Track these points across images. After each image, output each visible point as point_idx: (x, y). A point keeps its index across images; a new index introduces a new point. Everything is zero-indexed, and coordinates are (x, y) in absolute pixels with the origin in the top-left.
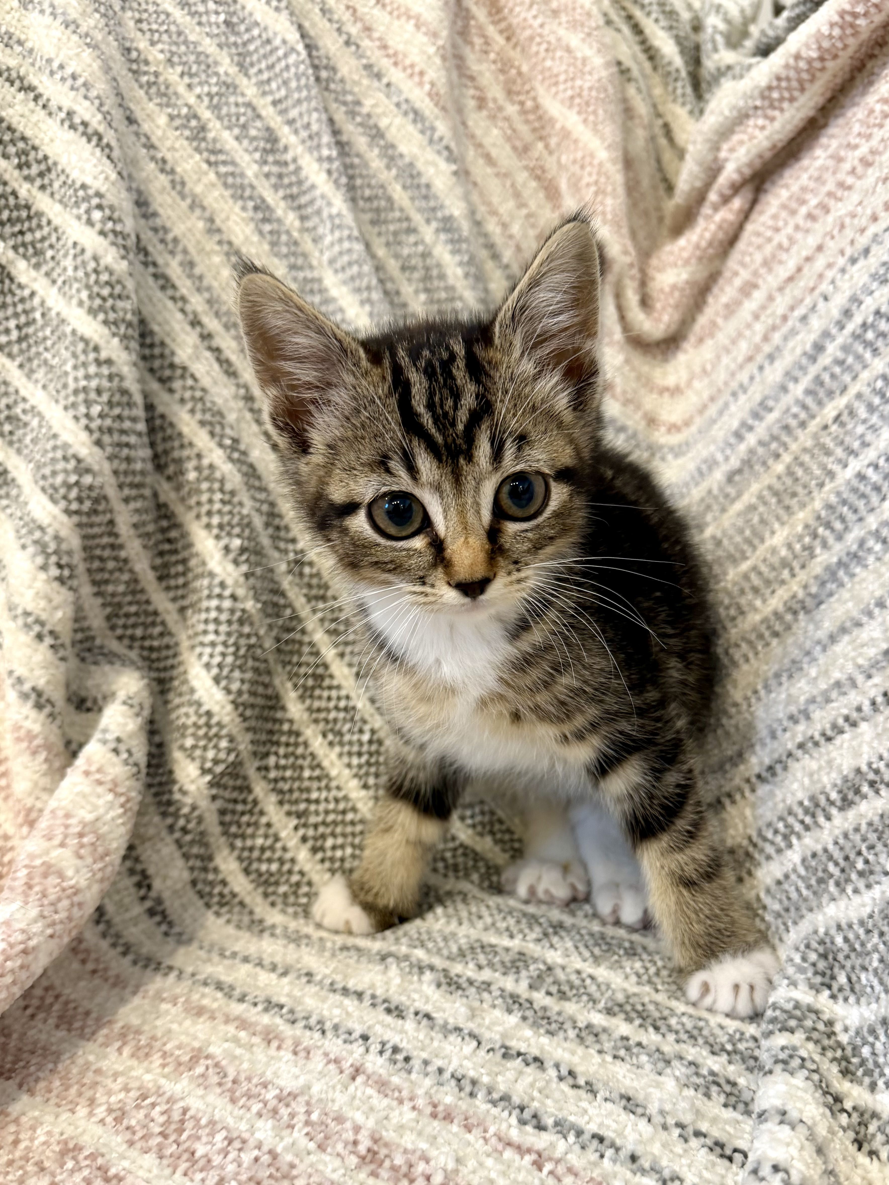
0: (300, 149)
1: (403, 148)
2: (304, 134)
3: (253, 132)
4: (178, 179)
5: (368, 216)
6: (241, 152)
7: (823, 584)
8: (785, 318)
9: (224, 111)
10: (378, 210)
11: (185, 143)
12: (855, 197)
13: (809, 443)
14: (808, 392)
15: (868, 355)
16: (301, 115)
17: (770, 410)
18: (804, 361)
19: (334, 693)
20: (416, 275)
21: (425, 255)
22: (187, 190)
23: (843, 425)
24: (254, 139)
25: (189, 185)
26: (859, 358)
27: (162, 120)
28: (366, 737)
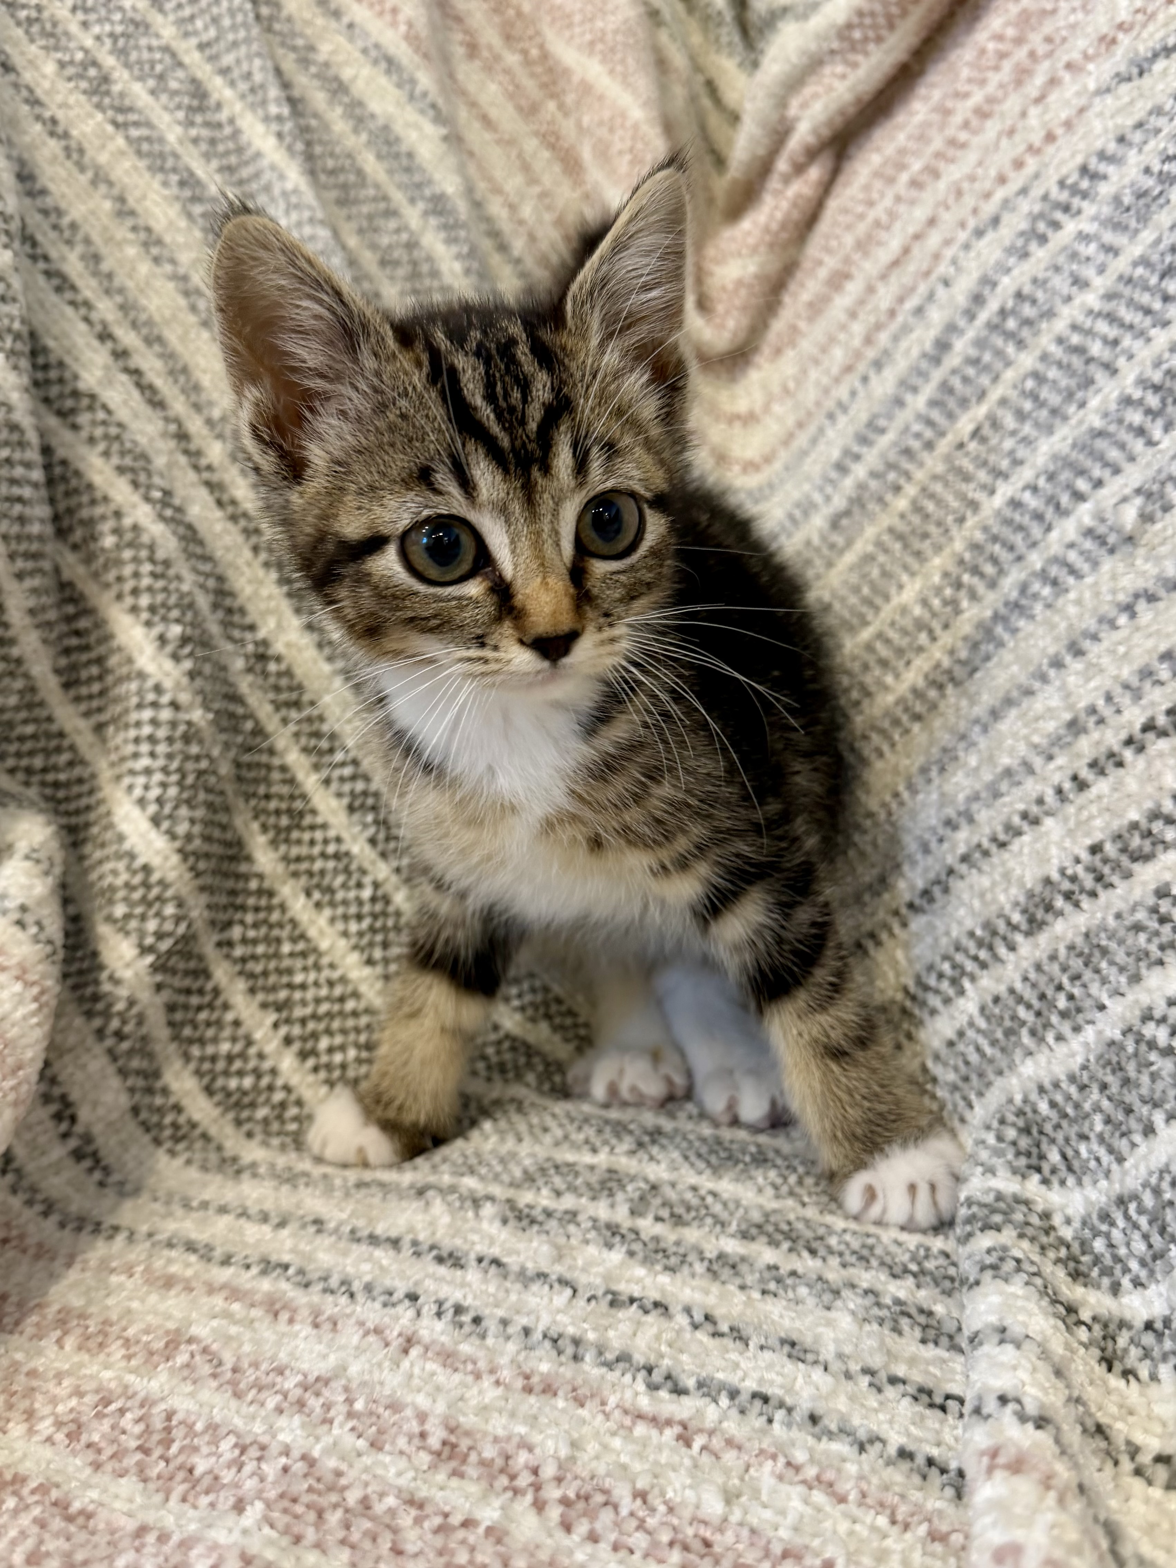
0: (238, 107)
1: (375, 106)
2: (243, 86)
3: (173, 85)
4: (73, 144)
5: (333, 194)
6: (158, 110)
7: (975, 646)
8: (892, 313)
9: (134, 56)
10: (345, 187)
11: (83, 98)
12: (971, 157)
13: (940, 468)
14: (933, 403)
15: (1010, 349)
16: (238, 61)
17: (882, 431)
18: (924, 365)
19: (318, 835)
20: (401, 272)
21: (411, 245)
22: (86, 160)
23: (984, 440)
24: (174, 93)
25: (90, 153)
26: (999, 353)
27: (50, 68)
28: (367, 893)
